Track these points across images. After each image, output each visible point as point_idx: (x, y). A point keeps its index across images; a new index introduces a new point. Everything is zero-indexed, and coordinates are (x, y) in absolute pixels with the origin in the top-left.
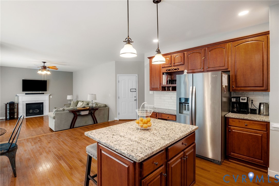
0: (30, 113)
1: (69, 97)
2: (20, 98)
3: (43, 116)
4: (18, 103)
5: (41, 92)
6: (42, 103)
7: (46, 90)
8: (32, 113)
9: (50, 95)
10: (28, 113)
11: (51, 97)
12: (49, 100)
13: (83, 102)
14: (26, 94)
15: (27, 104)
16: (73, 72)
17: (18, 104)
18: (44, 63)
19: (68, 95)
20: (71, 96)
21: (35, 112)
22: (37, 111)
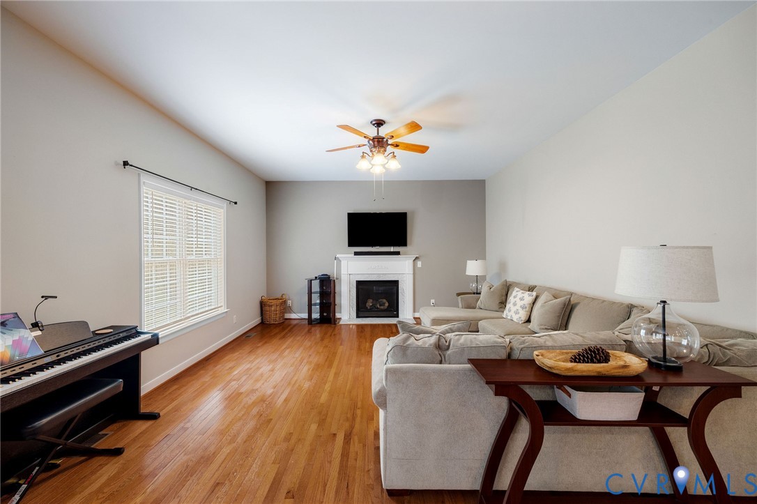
0: (368, 310)
1: (473, 268)
2: (344, 263)
3: (398, 323)
4: (339, 278)
5: (392, 249)
6: (396, 283)
7: (403, 242)
8: (370, 310)
9: (417, 258)
10: (361, 311)
11: (419, 264)
12: (414, 274)
13: (531, 289)
14: (356, 254)
15: (359, 283)
16: (484, 180)
18: (376, 129)
19: (471, 259)
20: (479, 262)
21: (378, 308)
22: (385, 303)
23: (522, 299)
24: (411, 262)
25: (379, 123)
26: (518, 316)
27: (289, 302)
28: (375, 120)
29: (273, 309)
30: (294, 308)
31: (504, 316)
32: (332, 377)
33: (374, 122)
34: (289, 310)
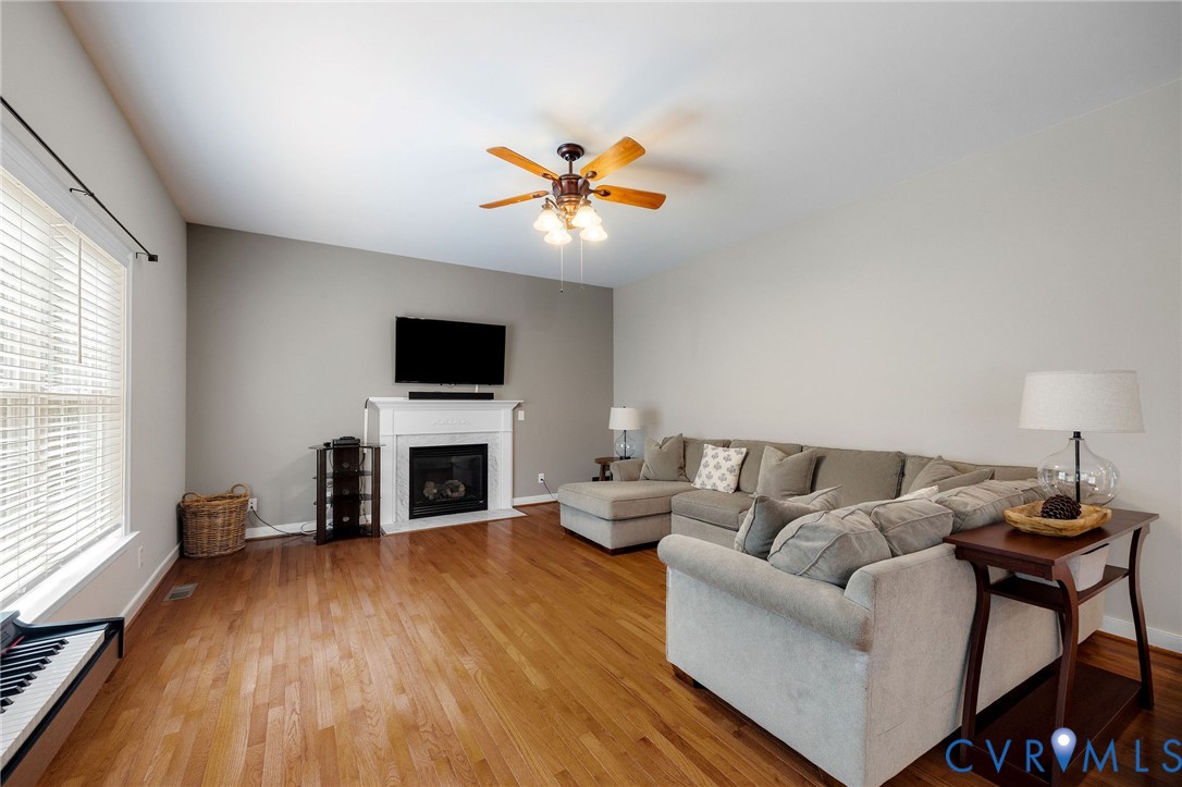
0: (430, 502)
1: (618, 419)
2: (383, 415)
3: (485, 524)
4: (374, 443)
5: (477, 389)
6: (482, 450)
7: (498, 379)
8: (434, 502)
9: (519, 405)
10: (419, 505)
11: (521, 415)
12: (514, 433)
14: (413, 396)
15: (417, 453)
16: (611, 290)
17: (377, 451)
18: (568, 161)
19: (616, 407)
20: (628, 410)
21: (447, 496)
22: (458, 487)
23: (727, 459)
24: (509, 412)
25: (573, 152)
26: (725, 483)
27: (253, 502)
28: (568, 145)
29: (219, 521)
30: (264, 515)
31: (698, 486)
32: (502, 635)
33: (565, 150)
34: (254, 518)
